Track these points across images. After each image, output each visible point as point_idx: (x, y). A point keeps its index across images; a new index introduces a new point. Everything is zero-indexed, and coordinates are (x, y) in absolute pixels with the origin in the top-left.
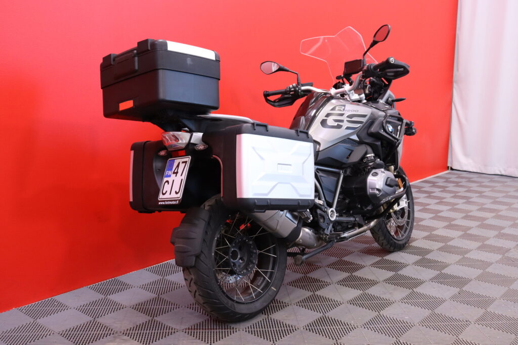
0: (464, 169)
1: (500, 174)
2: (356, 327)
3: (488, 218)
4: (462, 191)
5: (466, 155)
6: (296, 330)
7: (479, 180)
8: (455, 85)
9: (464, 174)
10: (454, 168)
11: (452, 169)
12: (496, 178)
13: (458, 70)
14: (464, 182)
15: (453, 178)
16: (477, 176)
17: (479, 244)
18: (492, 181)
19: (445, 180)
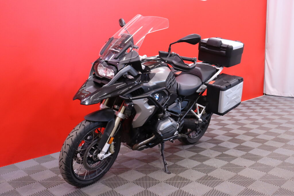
0: (272, 94)
1: (291, 96)
2: (224, 181)
3: (275, 119)
4: (267, 106)
5: (273, 87)
6: (191, 182)
7: (280, 100)
8: (266, 50)
9: (272, 97)
10: (266, 94)
11: (266, 95)
12: (289, 99)
13: (268, 42)
14: (270, 101)
15: (265, 99)
16: (278, 98)
17: (265, 131)
18: (286, 100)
19: (260, 100)
